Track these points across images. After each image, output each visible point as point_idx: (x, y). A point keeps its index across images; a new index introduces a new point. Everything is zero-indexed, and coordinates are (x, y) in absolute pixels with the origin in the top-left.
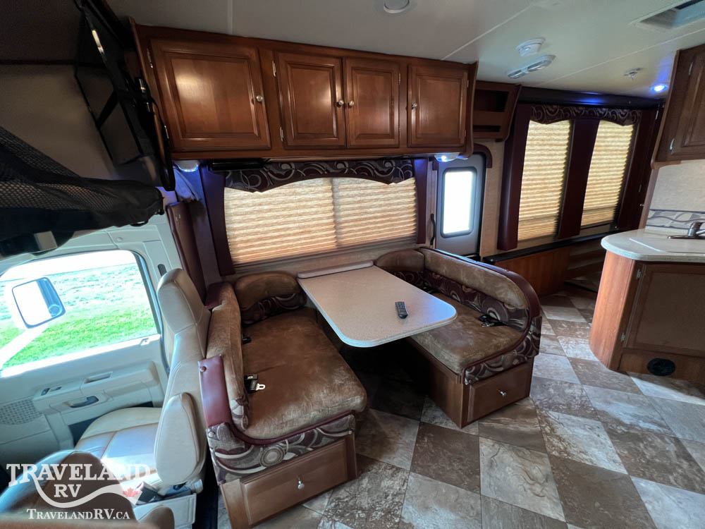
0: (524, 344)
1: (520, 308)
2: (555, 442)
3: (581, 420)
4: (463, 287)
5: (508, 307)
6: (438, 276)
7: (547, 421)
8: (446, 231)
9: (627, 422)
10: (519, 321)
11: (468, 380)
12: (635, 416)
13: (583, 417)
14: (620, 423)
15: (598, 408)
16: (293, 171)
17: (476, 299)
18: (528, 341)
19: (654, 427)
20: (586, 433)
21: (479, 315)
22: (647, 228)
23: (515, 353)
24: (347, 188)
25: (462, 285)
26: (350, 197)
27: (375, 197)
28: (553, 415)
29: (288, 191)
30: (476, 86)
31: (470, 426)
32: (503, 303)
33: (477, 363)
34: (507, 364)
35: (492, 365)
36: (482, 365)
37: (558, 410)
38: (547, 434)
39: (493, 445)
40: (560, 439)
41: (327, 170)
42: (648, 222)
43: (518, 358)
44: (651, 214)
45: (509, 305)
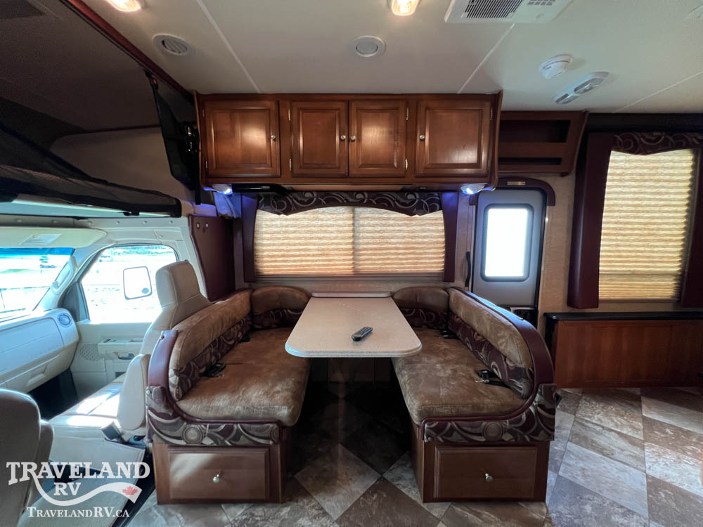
6: (459, 319)
8: (488, 273)
16: (315, 199)
17: (483, 349)
24: (367, 218)
26: (370, 226)
27: (398, 228)
29: (312, 216)
31: (434, 504)
41: (346, 200)
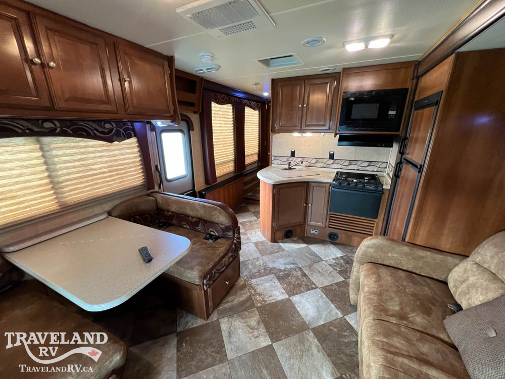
0: (234, 246)
1: (228, 225)
2: (258, 298)
3: (266, 277)
4: (190, 218)
5: (220, 226)
6: (170, 213)
7: (252, 287)
8: (169, 177)
9: (283, 269)
10: (229, 233)
11: (206, 286)
12: (285, 264)
13: (267, 275)
14: (281, 271)
15: (271, 267)
17: (200, 225)
18: (235, 244)
19: (292, 266)
20: (269, 284)
21: (204, 235)
22: (273, 165)
23: (230, 254)
24: (61, 147)
25: (189, 217)
26: (67, 156)
27: (99, 155)
28: (254, 281)
30: (175, 73)
31: (212, 315)
32: (218, 224)
33: (210, 272)
34: (227, 263)
35: (219, 269)
36: (213, 271)
37: (255, 277)
38: (253, 295)
39: (228, 320)
40: (260, 295)
41: (28, 129)
42: (273, 162)
43: (232, 256)
44: (273, 158)
45: (221, 224)
